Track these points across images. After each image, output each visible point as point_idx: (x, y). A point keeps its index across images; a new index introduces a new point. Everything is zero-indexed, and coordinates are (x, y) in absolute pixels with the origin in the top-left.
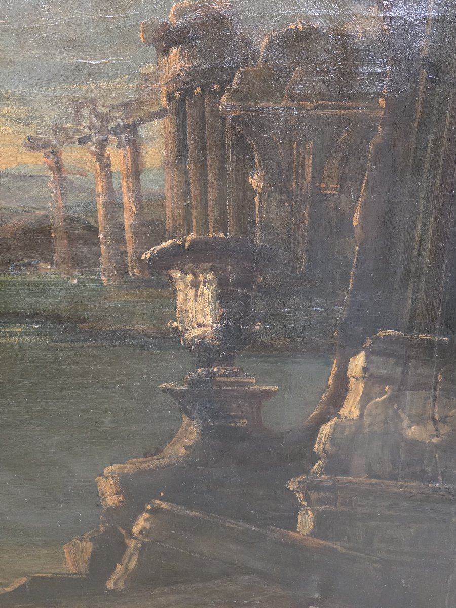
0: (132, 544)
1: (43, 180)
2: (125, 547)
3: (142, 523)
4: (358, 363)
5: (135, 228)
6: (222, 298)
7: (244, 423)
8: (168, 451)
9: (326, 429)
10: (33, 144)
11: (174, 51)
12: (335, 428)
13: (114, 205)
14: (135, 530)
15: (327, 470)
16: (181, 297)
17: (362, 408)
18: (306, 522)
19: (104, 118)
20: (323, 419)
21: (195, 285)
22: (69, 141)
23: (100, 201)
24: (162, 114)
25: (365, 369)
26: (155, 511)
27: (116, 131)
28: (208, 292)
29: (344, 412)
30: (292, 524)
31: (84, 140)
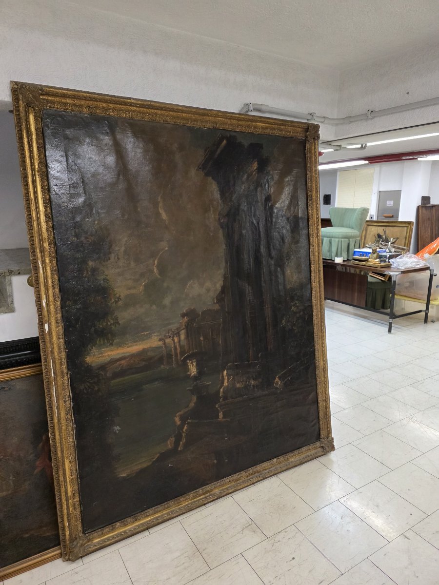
0: (184, 435)
1: (162, 347)
2: (182, 436)
3: (185, 428)
4: (225, 372)
5: (180, 353)
6: (197, 365)
7: (205, 393)
8: (190, 405)
9: (222, 390)
10: (160, 340)
11: (186, 317)
12: (223, 389)
13: (175, 349)
14: (184, 430)
15: (224, 400)
16: (189, 366)
17: (228, 382)
18: (221, 415)
19: (173, 332)
20: (220, 388)
21: (192, 363)
22: (167, 338)
23: (173, 349)
24: (184, 329)
25: (227, 373)
26: (189, 423)
27: (176, 334)
28: (194, 364)
29: (225, 384)
30: (218, 417)
31: (170, 337)
